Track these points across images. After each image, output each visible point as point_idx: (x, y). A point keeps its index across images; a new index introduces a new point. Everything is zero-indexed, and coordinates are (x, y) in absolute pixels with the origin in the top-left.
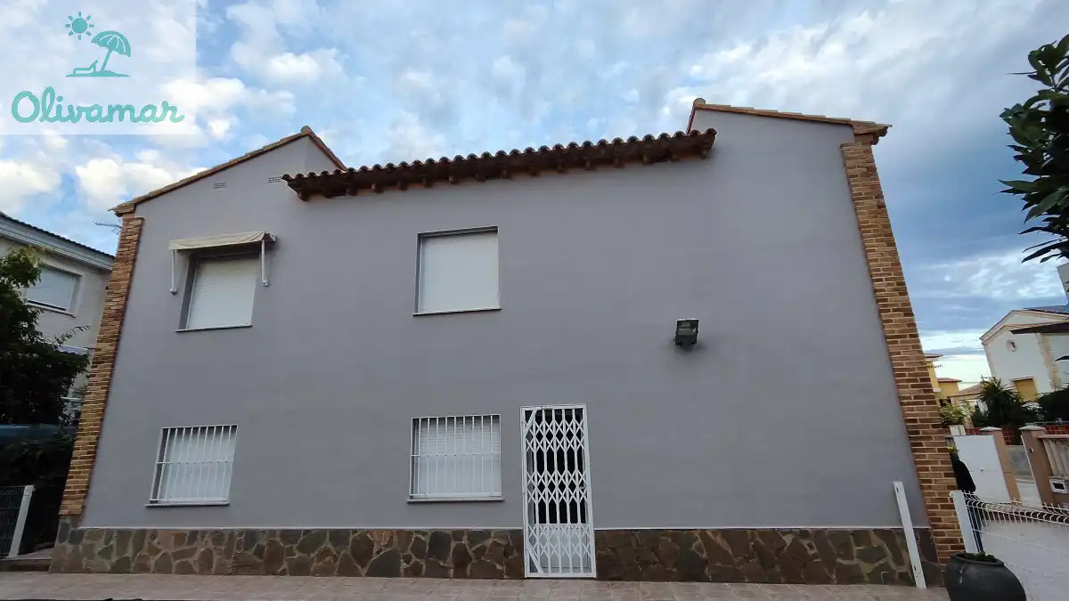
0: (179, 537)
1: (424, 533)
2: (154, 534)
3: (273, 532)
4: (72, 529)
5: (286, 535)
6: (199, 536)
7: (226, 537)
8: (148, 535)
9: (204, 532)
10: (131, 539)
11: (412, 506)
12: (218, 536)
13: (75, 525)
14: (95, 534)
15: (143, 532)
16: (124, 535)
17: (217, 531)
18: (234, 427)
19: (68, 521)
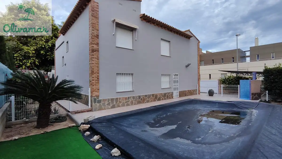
0: (126, 98)
1: (163, 93)
2: (120, 99)
3: (143, 95)
4: (97, 99)
5: (146, 96)
6: (130, 98)
7: (135, 97)
8: (118, 99)
9: (131, 97)
10: (115, 100)
11: (162, 89)
12: (134, 97)
13: (98, 98)
14: (104, 100)
15: (117, 98)
16: (112, 100)
17: (133, 96)
18: (133, 74)
19: (95, 98)
